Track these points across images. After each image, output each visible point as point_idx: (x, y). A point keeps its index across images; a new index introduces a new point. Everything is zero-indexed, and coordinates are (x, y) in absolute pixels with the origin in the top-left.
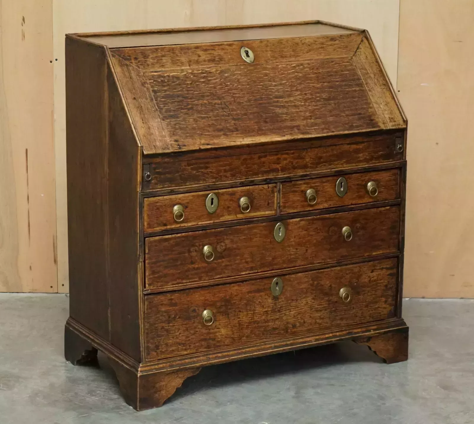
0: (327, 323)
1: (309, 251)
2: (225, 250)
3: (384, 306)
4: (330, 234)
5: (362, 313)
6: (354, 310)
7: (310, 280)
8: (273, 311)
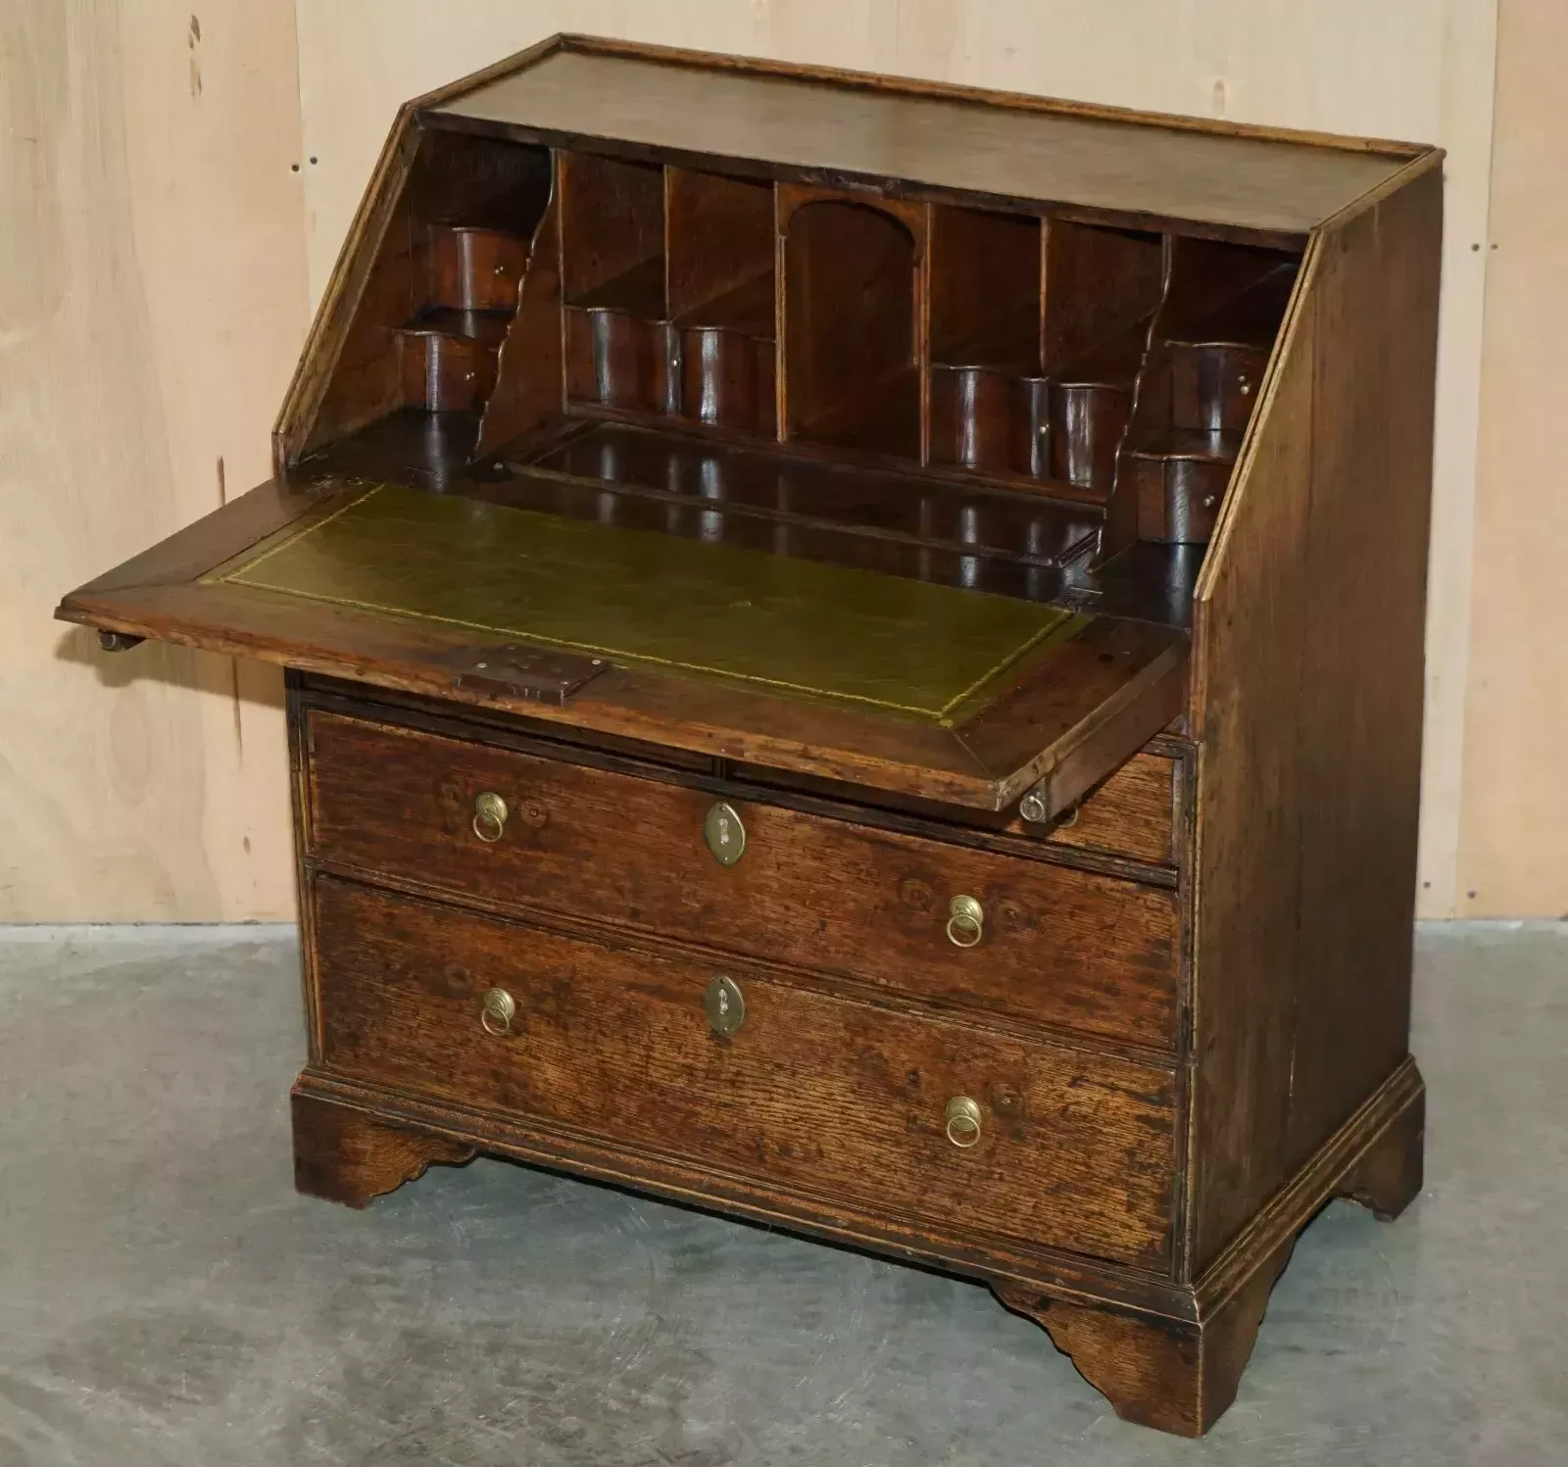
0: (903, 1188)
1: (832, 930)
2: (546, 825)
3: (1125, 1217)
4: (906, 900)
5: (1034, 1207)
6: (1004, 1188)
7: (841, 1025)
8: (712, 1074)
